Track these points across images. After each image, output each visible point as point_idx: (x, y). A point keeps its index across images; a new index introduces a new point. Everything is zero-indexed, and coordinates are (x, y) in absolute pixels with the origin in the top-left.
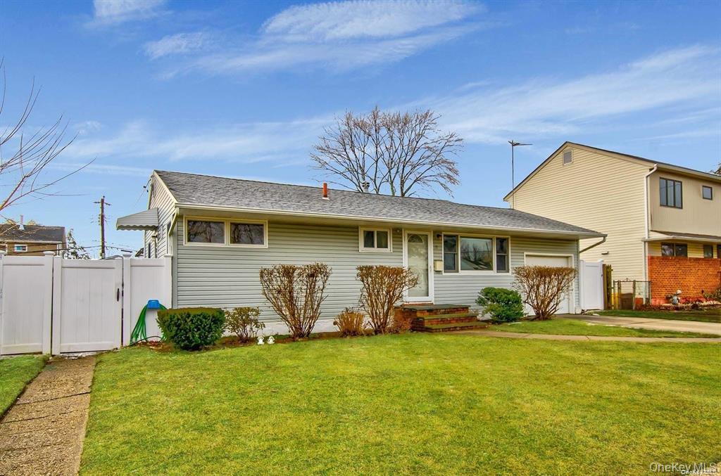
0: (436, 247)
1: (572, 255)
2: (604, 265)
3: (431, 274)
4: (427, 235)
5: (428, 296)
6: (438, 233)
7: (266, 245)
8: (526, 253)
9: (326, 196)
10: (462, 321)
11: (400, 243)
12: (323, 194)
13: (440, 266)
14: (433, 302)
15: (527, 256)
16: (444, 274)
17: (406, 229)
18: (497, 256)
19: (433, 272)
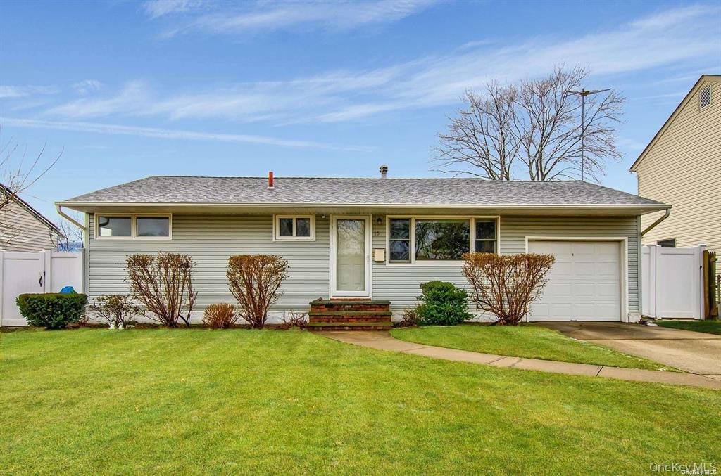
0: (376, 233)
1: (626, 238)
2: (705, 252)
3: (369, 267)
4: (364, 221)
5: (364, 290)
6: (378, 218)
7: (170, 237)
8: (527, 238)
9: (271, 185)
10: (366, 320)
11: (327, 230)
12: (268, 183)
13: (380, 256)
14: (371, 297)
15: (530, 241)
16: (387, 264)
17: (334, 214)
18: (476, 241)
19: (371, 262)
